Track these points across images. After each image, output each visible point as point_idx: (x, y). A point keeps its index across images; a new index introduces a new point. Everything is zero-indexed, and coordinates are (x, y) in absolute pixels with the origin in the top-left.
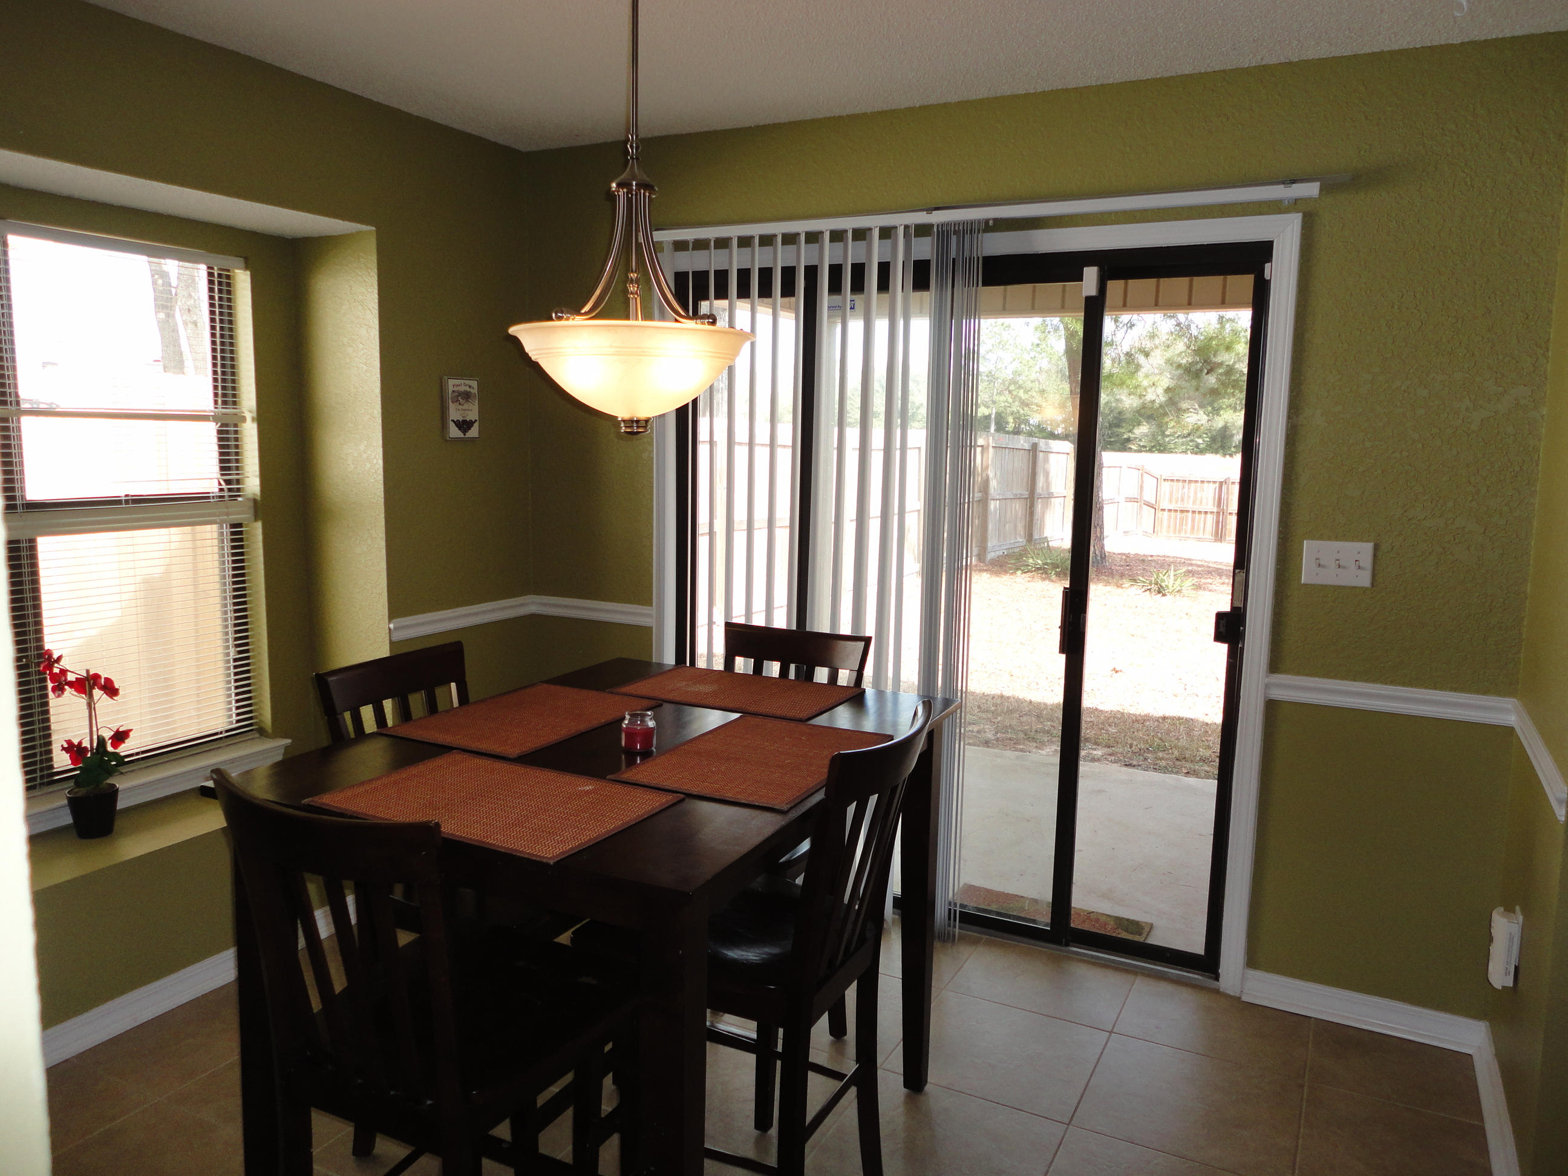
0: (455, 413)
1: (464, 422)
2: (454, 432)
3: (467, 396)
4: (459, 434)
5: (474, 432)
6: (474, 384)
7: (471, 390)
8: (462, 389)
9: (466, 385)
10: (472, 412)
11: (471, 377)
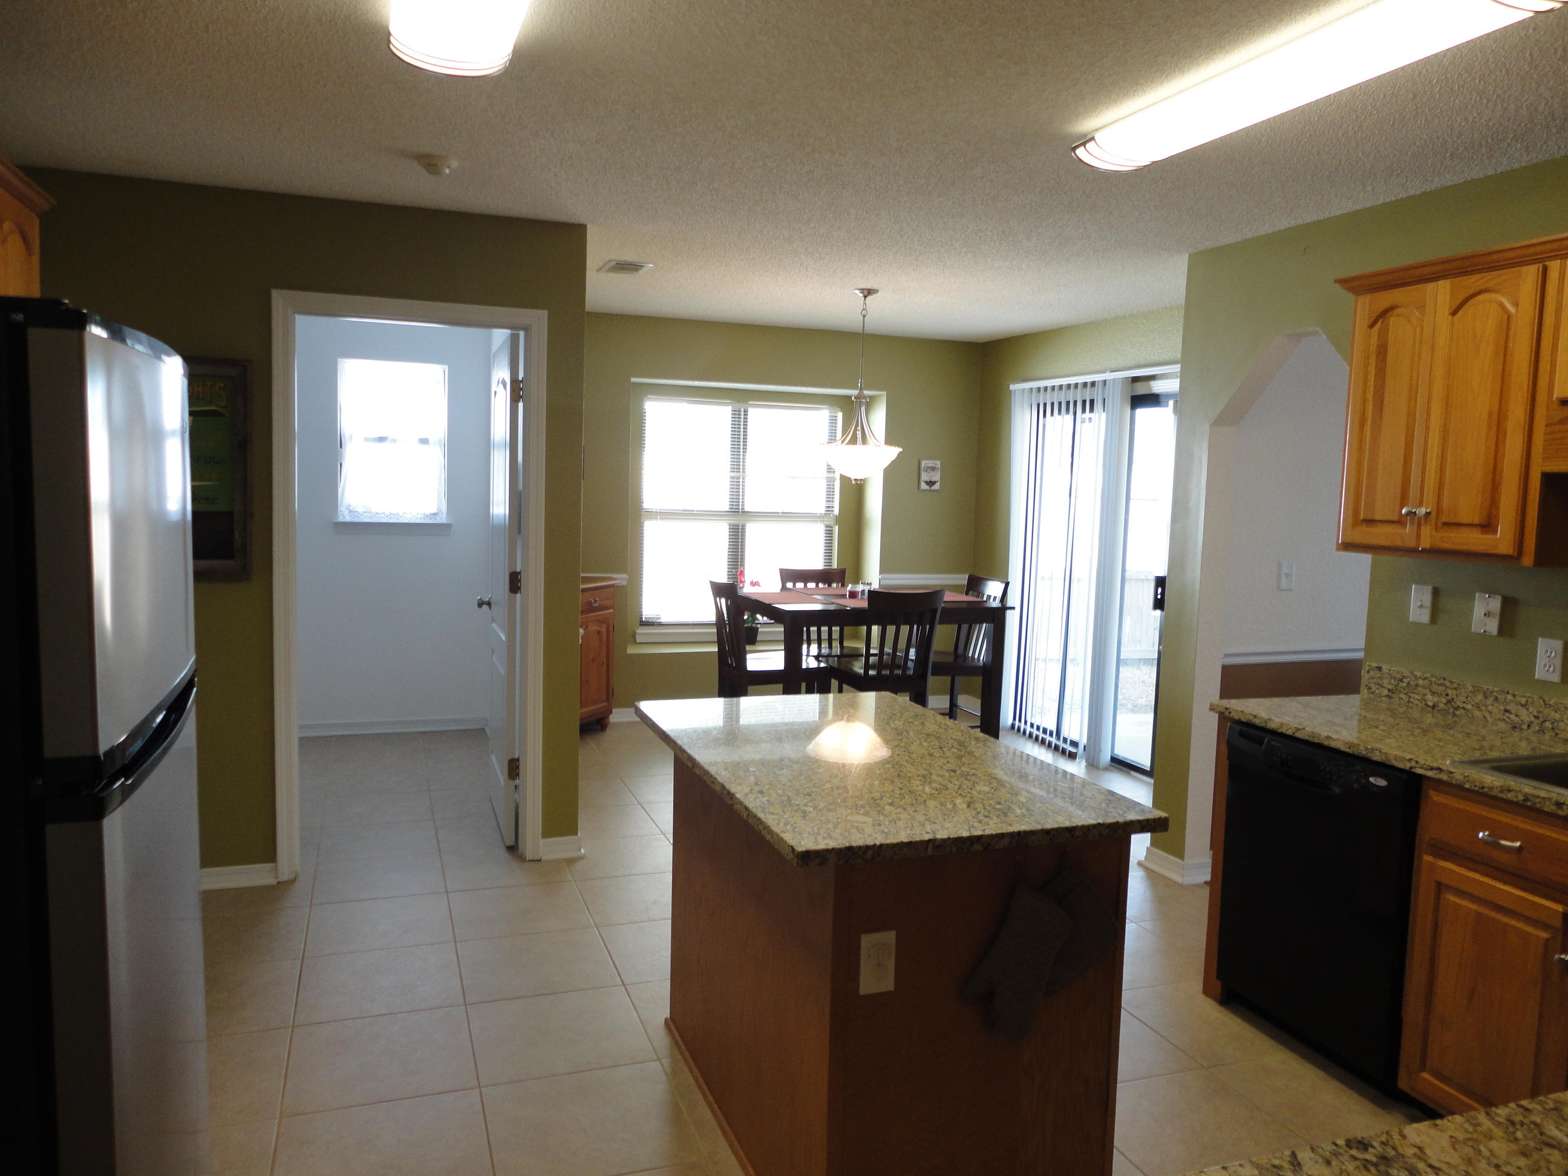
0: (925, 477)
1: (930, 482)
2: (924, 486)
3: (933, 469)
4: (927, 487)
5: (936, 487)
6: (938, 463)
7: (936, 466)
8: (930, 465)
9: (932, 463)
10: (937, 476)
11: (937, 459)
